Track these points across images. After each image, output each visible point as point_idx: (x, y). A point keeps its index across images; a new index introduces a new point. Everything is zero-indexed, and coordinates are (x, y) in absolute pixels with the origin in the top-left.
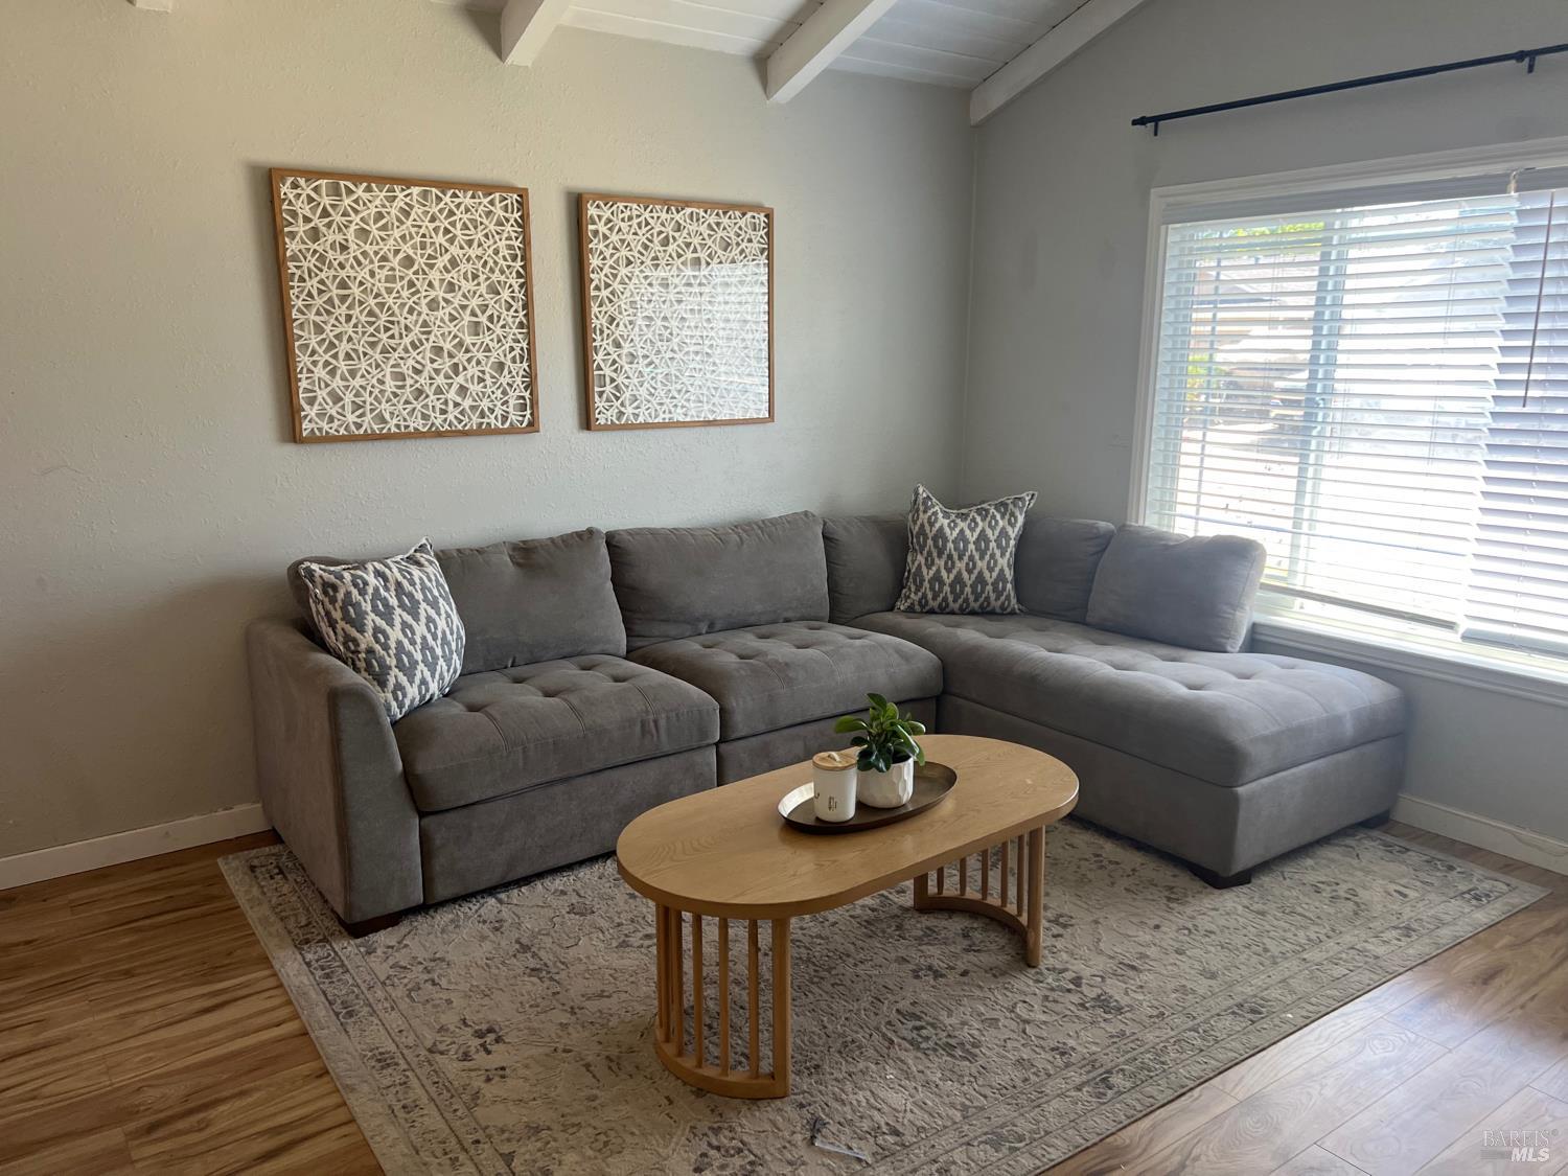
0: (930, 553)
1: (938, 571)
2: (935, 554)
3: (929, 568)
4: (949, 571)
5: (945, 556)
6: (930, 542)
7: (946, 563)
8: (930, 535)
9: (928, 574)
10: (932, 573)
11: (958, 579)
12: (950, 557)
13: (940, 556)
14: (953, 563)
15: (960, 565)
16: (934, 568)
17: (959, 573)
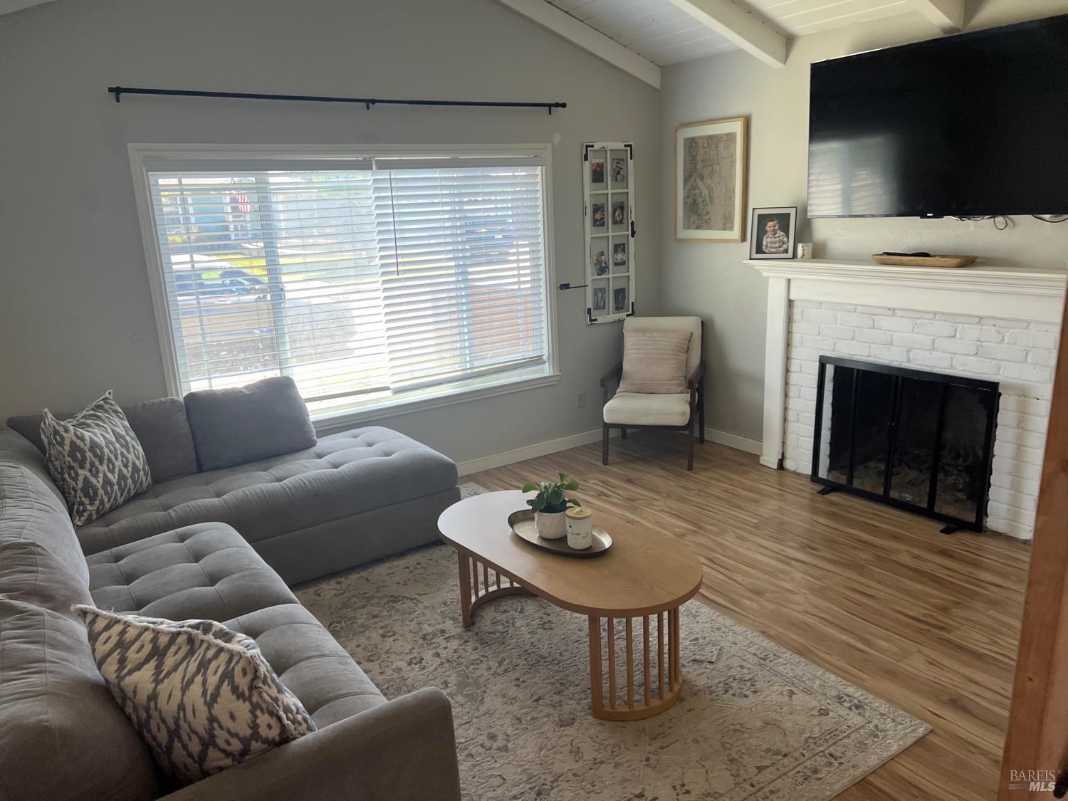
0: (92, 464)
1: (105, 476)
2: (97, 463)
3: (96, 477)
4: (112, 472)
5: (105, 462)
6: (89, 454)
7: (108, 466)
8: (86, 449)
9: (98, 482)
10: (101, 480)
11: (122, 477)
12: (109, 460)
13: (101, 463)
14: (113, 465)
15: (118, 463)
16: (101, 475)
17: (120, 470)
